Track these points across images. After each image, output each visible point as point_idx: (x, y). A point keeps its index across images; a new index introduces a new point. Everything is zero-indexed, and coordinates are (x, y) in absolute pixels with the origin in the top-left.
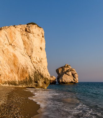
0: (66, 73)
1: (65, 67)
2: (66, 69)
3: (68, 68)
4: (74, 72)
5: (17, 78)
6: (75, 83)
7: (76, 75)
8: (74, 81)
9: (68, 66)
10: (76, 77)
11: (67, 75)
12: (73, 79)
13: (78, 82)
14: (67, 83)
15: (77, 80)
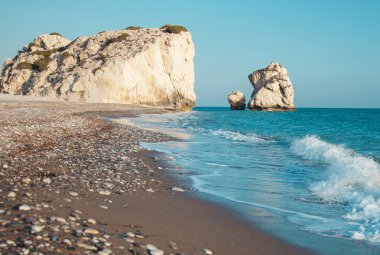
0: (265, 86)
1: (267, 69)
2: (268, 75)
3: (275, 73)
4: (284, 84)
5: (154, 99)
6: (285, 108)
7: (289, 91)
8: (282, 105)
9: (275, 66)
10: (288, 96)
11: (268, 91)
12: (280, 99)
13: (292, 105)
14: (266, 108)
15: (291, 102)
